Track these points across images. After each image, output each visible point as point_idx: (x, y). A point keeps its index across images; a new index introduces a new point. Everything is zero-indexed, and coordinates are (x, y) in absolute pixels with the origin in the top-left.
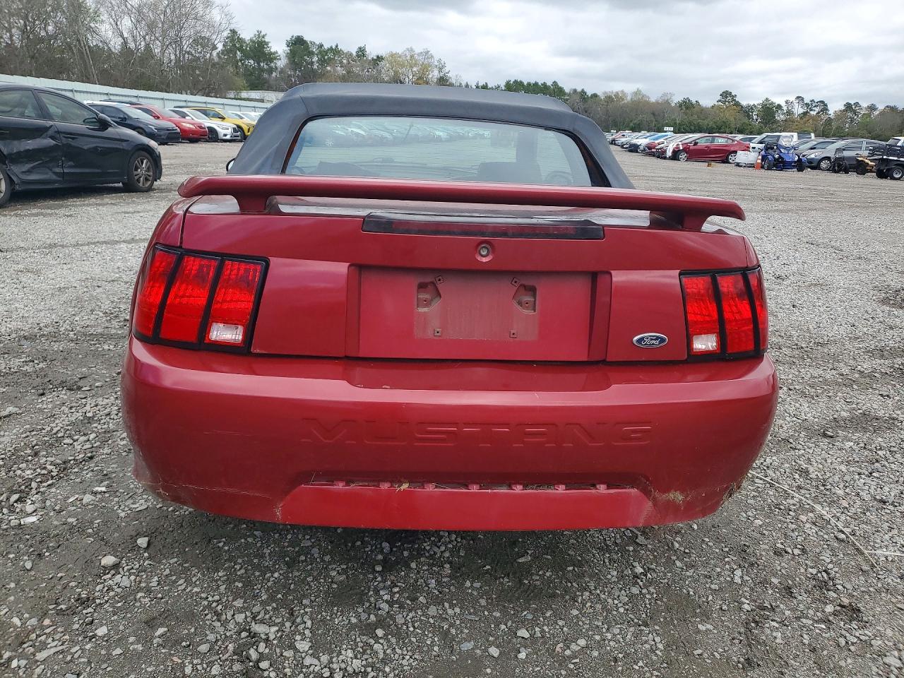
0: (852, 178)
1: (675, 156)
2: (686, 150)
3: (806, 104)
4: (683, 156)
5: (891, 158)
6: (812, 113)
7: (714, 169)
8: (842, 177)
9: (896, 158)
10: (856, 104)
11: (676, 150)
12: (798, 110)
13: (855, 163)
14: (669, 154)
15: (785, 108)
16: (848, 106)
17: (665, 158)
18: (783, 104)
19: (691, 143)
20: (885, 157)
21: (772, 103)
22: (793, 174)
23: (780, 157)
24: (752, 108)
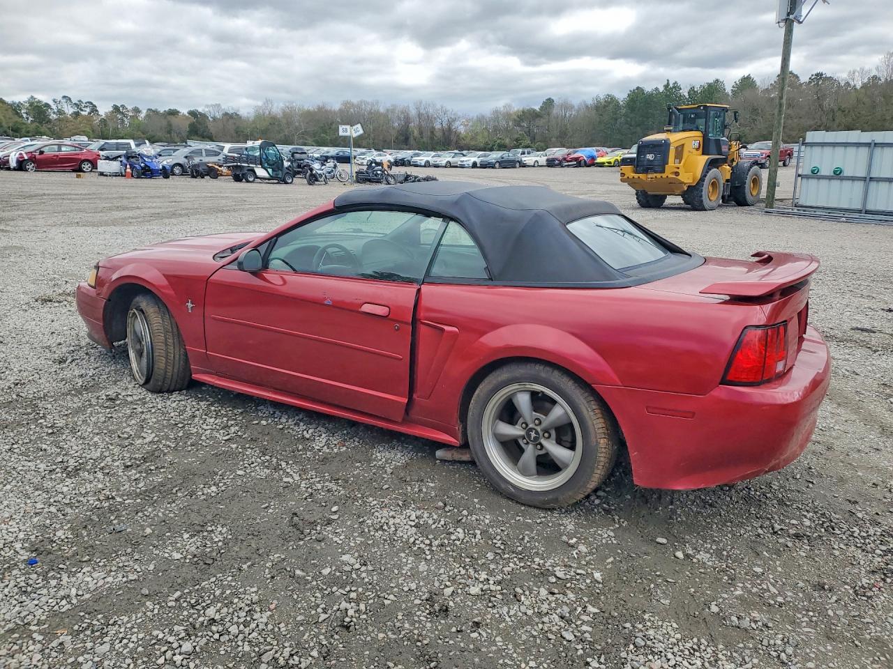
0: (207, 182)
1: (21, 166)
2: (32, 159)
3: (75, 104)
4: (30, 166)
5: (243, 164)
6: (83, 113)
7: (83, 180)
8: (198, 182)
9: (247, 165)
10: (123, 106)
11: (21, 159)
12: (69, 110)
13: (206, 168)
14: (13, 164)
15: (54, 107)
16: (116, 108)
17: (9, 169)
18: (51, 103)
19: (35, 152)
20: (239, 164)
21: (39, 102)
22: (160, 181)
23: (146, 165)
24: (18, 106)
